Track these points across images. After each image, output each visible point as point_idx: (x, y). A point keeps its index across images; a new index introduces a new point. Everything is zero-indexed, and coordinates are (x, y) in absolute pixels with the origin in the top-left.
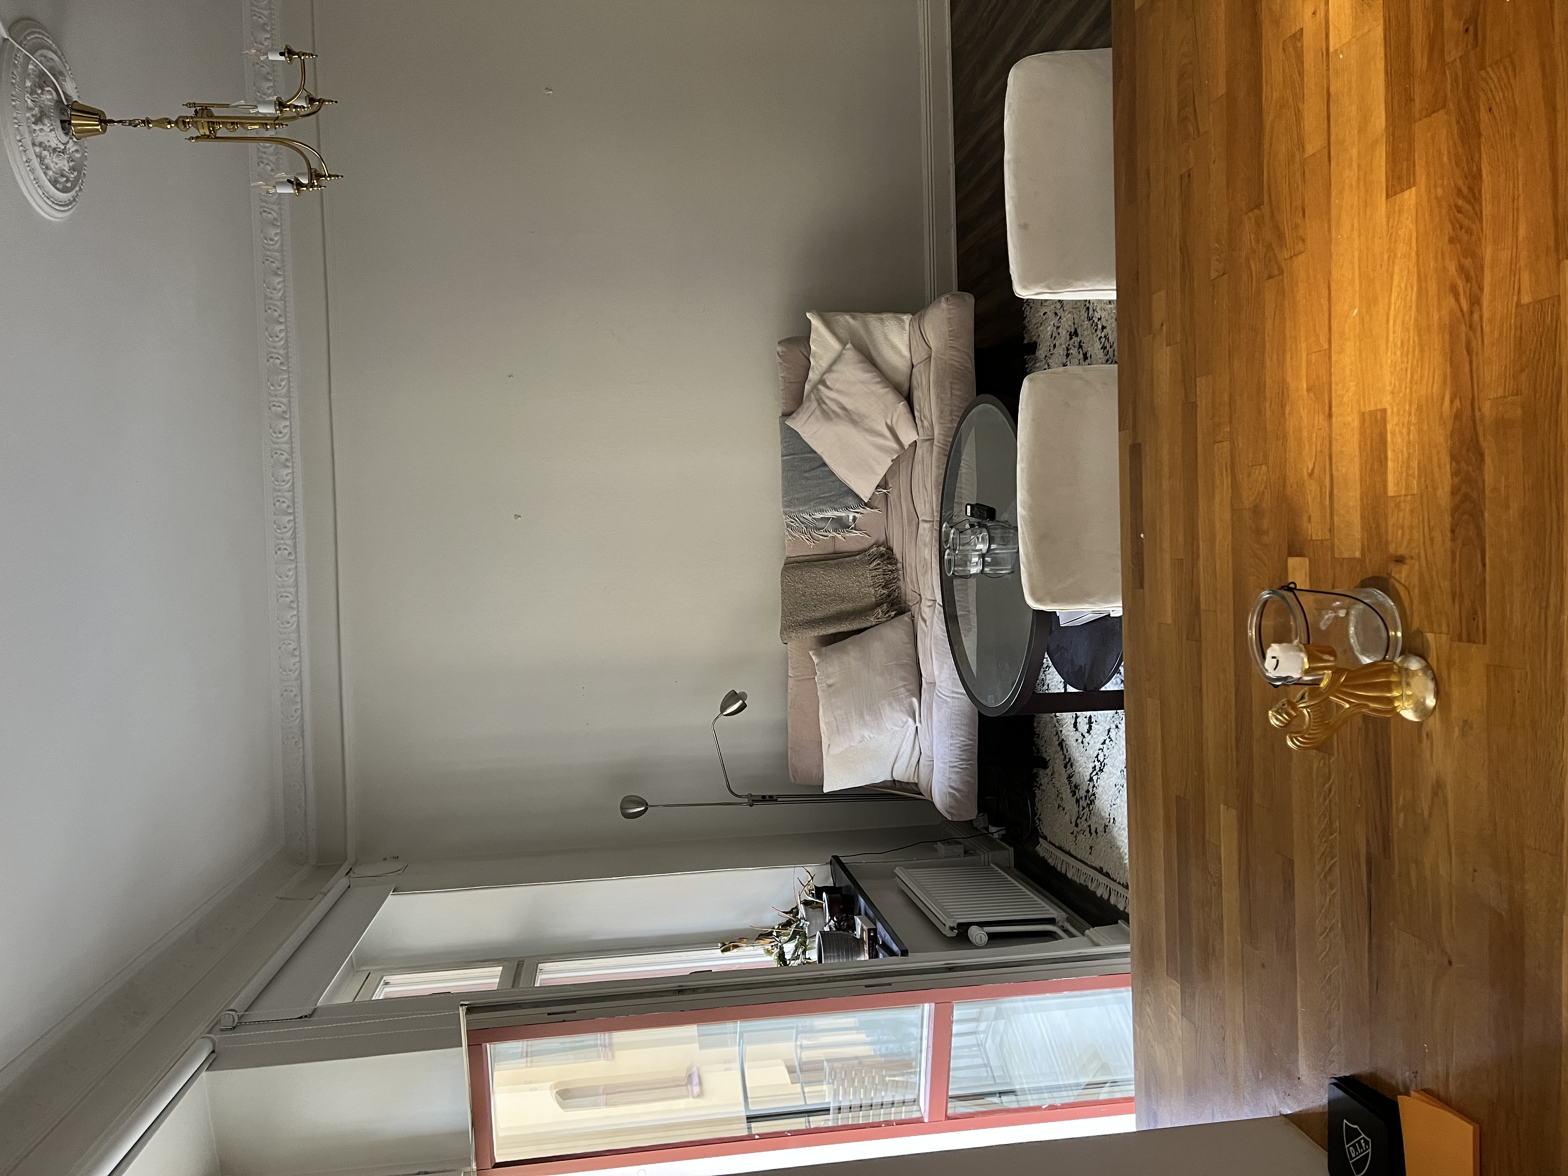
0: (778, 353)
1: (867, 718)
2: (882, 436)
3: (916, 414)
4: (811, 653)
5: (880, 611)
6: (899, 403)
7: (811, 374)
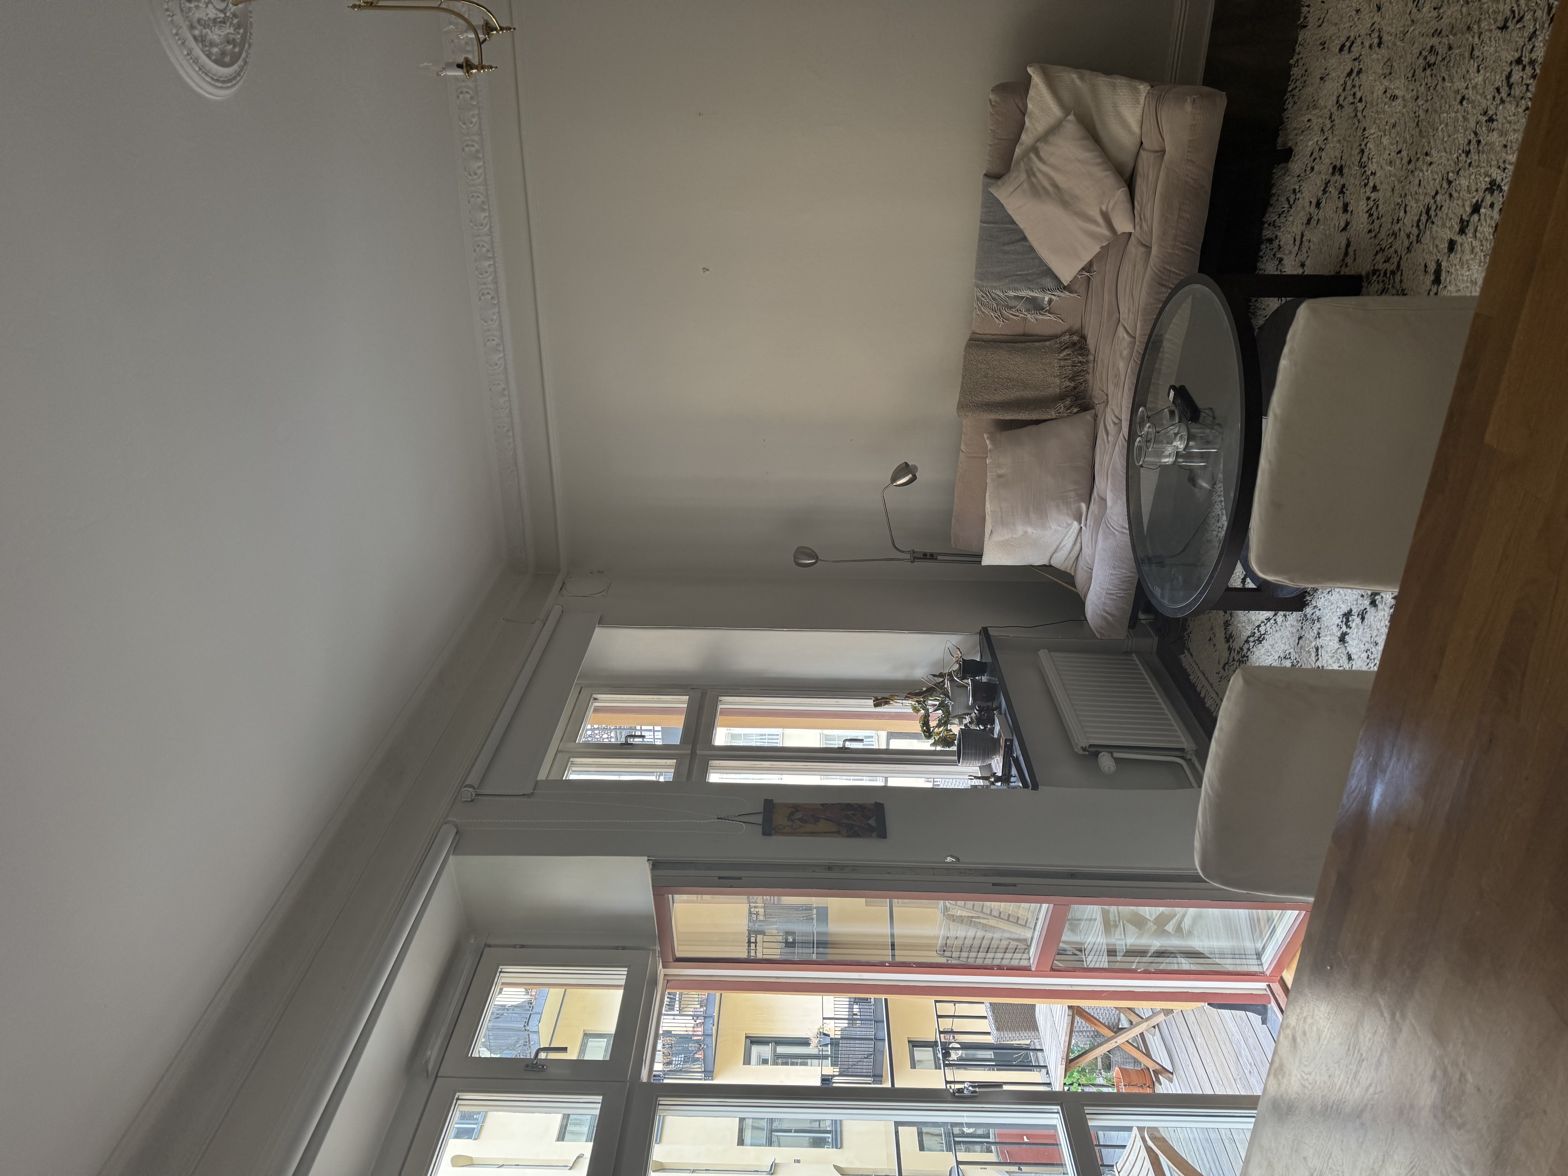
0: (990, 100)
1: (1032, 515)
2: (1095, 222)
3: (1136, 204)
4: (985, 436)
5: (1062, 405)
6: (1119, 189)
7: (1024, 137)
